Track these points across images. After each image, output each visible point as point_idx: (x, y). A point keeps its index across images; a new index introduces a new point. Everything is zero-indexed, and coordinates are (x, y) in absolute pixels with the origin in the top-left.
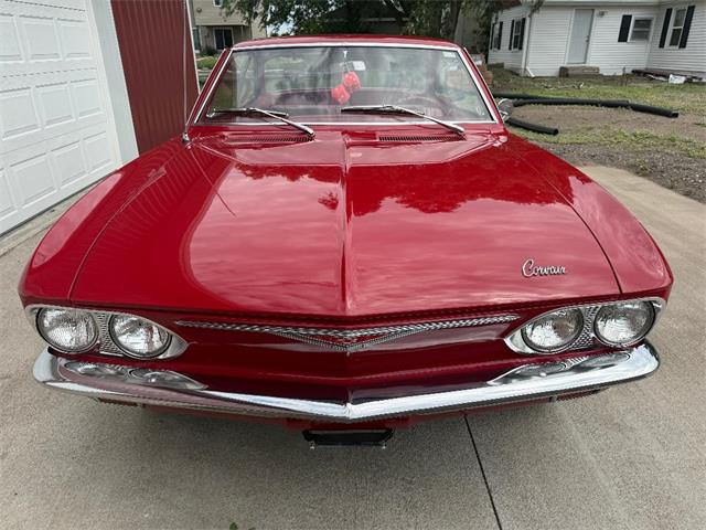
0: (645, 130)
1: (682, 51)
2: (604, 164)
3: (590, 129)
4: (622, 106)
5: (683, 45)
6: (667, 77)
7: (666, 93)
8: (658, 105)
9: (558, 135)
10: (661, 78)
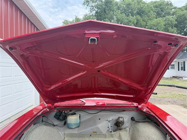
0: (182, 93)
1: (184, 71)
2: (173, 104)
3: (166, 93)
4: (173, 86)
5: (184, 70)
6: (182, 78)
7: (184, 82)
8: (183, 86)
9: (157, 94)
10: (181, 78)
